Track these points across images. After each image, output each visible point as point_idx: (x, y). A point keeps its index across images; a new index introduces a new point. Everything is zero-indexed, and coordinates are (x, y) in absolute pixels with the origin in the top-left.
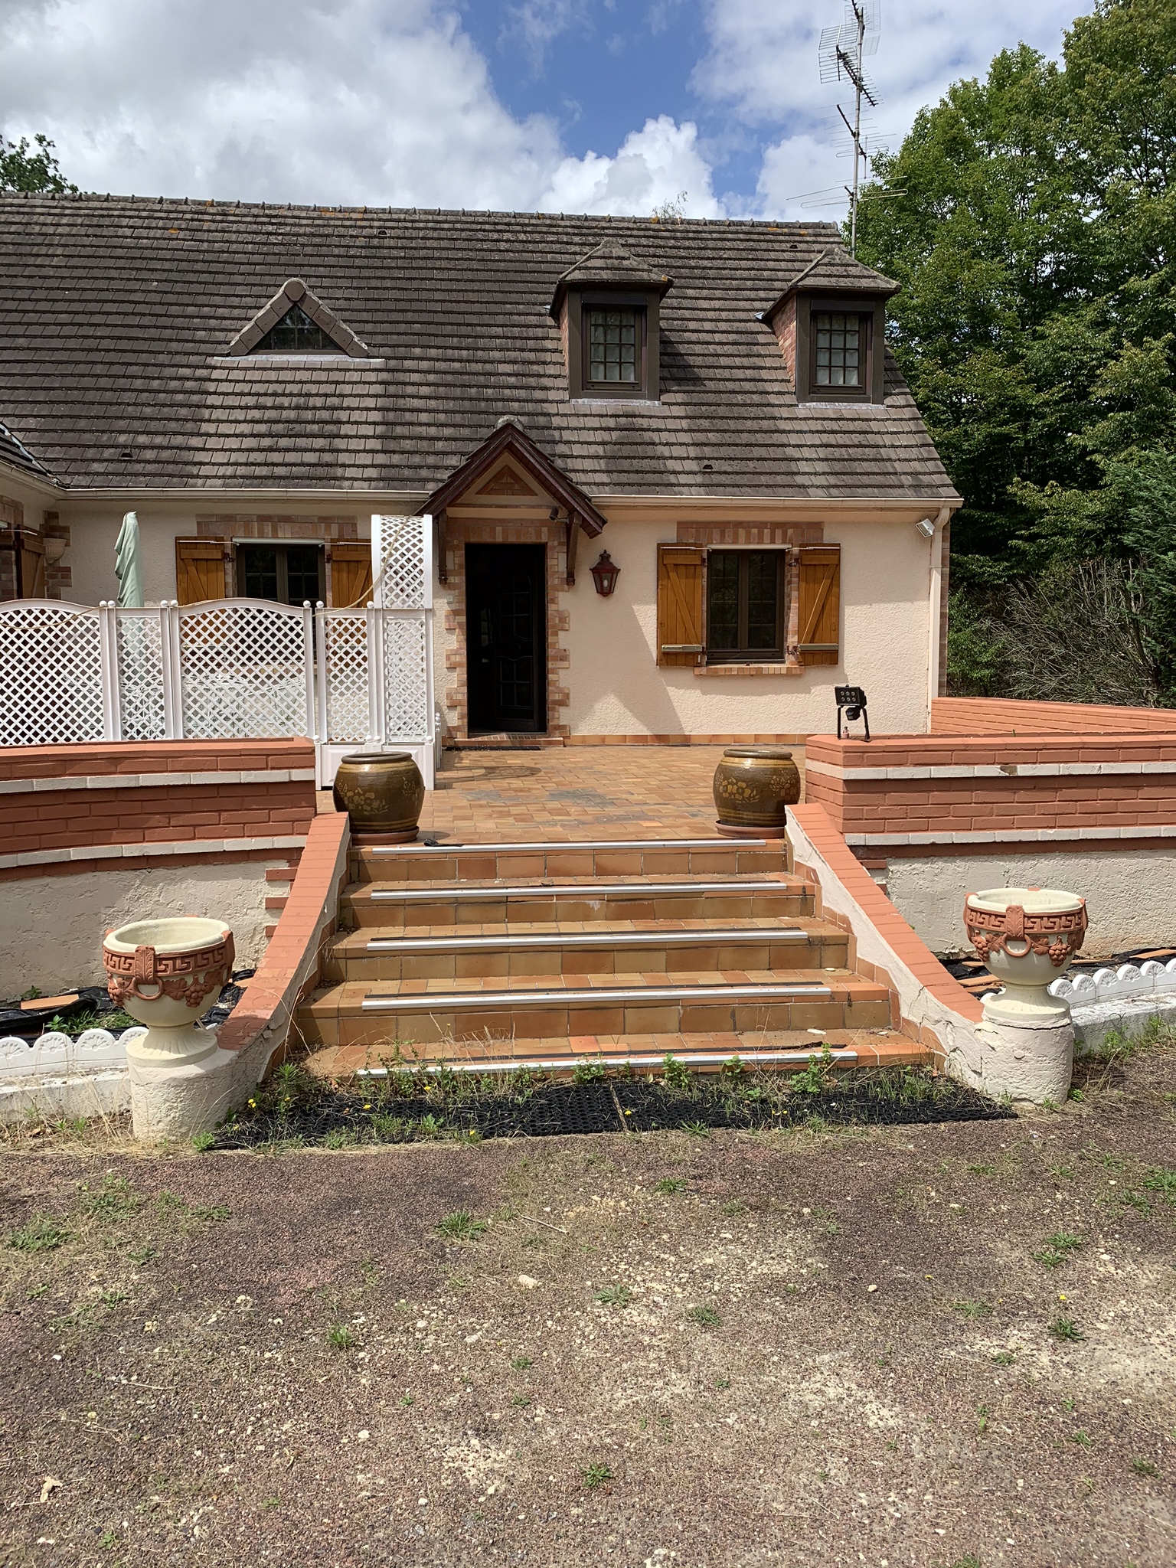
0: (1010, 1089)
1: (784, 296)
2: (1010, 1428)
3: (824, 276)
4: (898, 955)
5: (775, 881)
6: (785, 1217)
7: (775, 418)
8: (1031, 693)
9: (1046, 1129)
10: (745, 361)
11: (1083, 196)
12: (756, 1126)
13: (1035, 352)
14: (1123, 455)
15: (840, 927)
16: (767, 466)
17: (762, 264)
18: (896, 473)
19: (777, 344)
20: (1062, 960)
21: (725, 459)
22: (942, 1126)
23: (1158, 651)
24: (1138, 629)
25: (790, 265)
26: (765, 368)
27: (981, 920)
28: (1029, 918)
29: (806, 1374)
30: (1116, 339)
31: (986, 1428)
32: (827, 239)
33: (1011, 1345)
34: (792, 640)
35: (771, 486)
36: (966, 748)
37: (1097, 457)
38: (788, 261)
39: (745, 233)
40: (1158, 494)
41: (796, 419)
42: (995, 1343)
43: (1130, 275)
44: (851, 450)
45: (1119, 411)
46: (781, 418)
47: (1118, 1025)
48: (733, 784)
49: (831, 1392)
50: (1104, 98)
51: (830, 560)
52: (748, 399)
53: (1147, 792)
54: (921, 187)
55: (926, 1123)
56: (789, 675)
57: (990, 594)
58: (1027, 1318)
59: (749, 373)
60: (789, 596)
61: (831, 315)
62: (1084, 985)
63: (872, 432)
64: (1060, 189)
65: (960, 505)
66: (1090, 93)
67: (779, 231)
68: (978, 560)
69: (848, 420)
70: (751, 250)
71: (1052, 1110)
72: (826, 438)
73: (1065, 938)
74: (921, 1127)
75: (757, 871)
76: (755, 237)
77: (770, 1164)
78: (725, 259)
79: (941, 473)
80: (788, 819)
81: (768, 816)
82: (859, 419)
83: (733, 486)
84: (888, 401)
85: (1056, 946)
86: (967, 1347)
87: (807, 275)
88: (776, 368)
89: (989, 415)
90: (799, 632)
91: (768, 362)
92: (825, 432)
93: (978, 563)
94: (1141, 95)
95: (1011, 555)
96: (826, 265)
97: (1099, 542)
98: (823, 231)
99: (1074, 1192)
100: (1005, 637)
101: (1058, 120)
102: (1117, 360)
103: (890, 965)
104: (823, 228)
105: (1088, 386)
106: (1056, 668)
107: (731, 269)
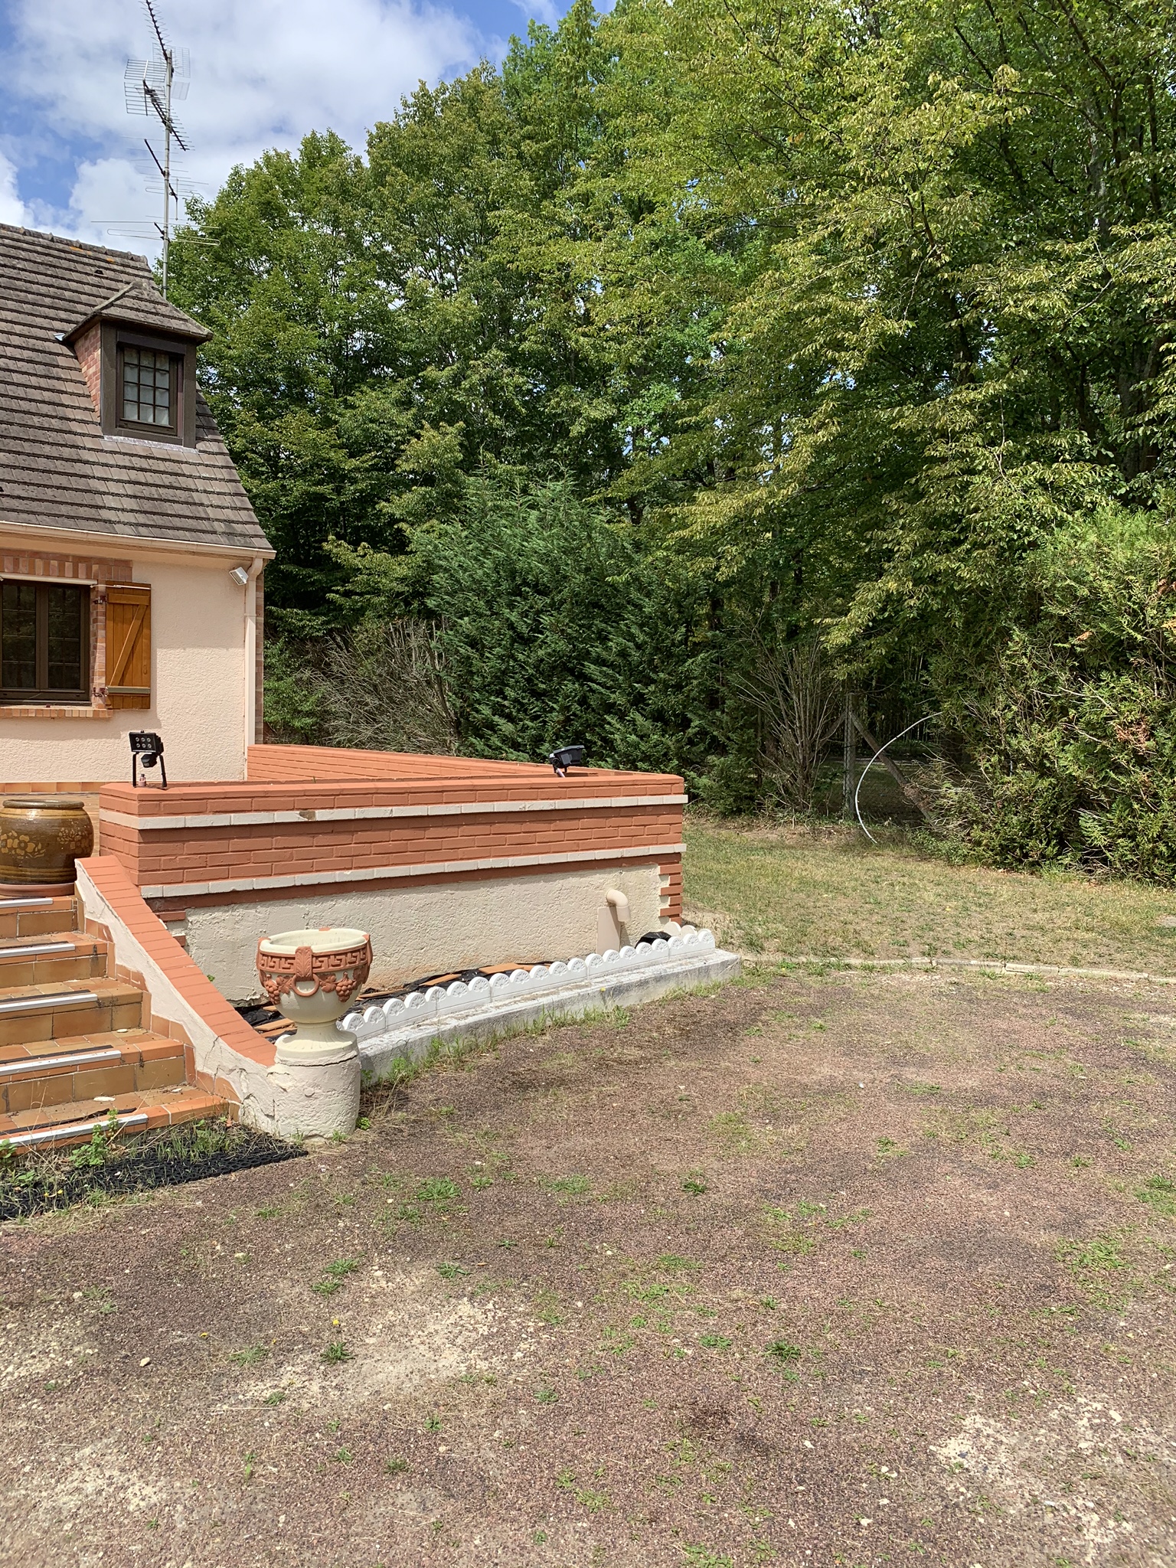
0: (302, 1128)
1: (86, 323)
2: (275, 1467)
3: (131, 309)
4: (193, 1008)
5: (62, 942)
6: (52, 1307)
7: (77, 447)
8: (350, 741)
9: (332, 1161)
10: (43, 382)
11: (388, 283)
12: (26, 1213)
13: (346, 420)
14: (425, 526)
15: (134, 985)
16: (68, 496)
17: (63, 283)
18: (209, 519)
19: (80, 370)
20: (349, 995)
21: (19, 483)
22: (233, 1176)
23: (458, 705)
24: (440, 684)
25: (95, 290)
26: (66, 393)
27: (272, 964)
28: (317, 957)
29: (62, 1475)
30: (417, 419)
31: (252, 1473)
32: (136, 272)
33: (284, 1382)
34: (98, 682)
35: (72, 517)
36: (266, 795)
37: (403, 525)
38: (93, 285)
39: (43, 246)
40: (455, 564)
41: (102, 451)
42: (268, 1385)
43: (429, 364)
44: (161, 491)
45: (421, 485)
46: (84, 448)
47: (404, 1051)
48: (13, 838)
49: (89, 1487)
50: (403, 201)
51: (141, 600)
52: (46, 422)
53: (432, 832)
54: (237, 242)
55: (216, 1175)
56: (96, 718)
57: (309, 646)
58: (301, 1351)
59: (47, 396)
60: (95, 635)
61: (139, 350)
62: (375, 1016)
63: (184, 475)
64: (366, 273)
65: (273, 557)
66: (391, 193)
67: (83, 252)
68: (297, 614)
69: (158, 459)
70: (51, 266)
71: (340, 1140)
72: (134, 475)
73: (351, 974)
74: (211, 1180)
75: (41, 933)
76: (55, 253)
77: (39, 1253)
78: (19, 269)
79: (254, 523)
80: (78, 874)
81: (56, 871)
82: (170, 460)
83: (28, 512)
84: (201, 446)
85: (342, 982)
86: (241, 1397)
87: (112, 304)
88: (79, 395)
89: (305, 473)
90: (107, 674)
91: (70, 387)
92: (133, 468)
93: (296, 616)
94: (434, 206)
95: (329, 611)
96: (133, 298)
97: (408, 604)
98: (132, 263)
99: (354, 1217)
100: (324, 687)
101: (364, 210)
102: (419, 439)
103: (185, 1019)
104: (132, 259)
105: (395, 459)
106: (371, 718)
107: (25, 281)
